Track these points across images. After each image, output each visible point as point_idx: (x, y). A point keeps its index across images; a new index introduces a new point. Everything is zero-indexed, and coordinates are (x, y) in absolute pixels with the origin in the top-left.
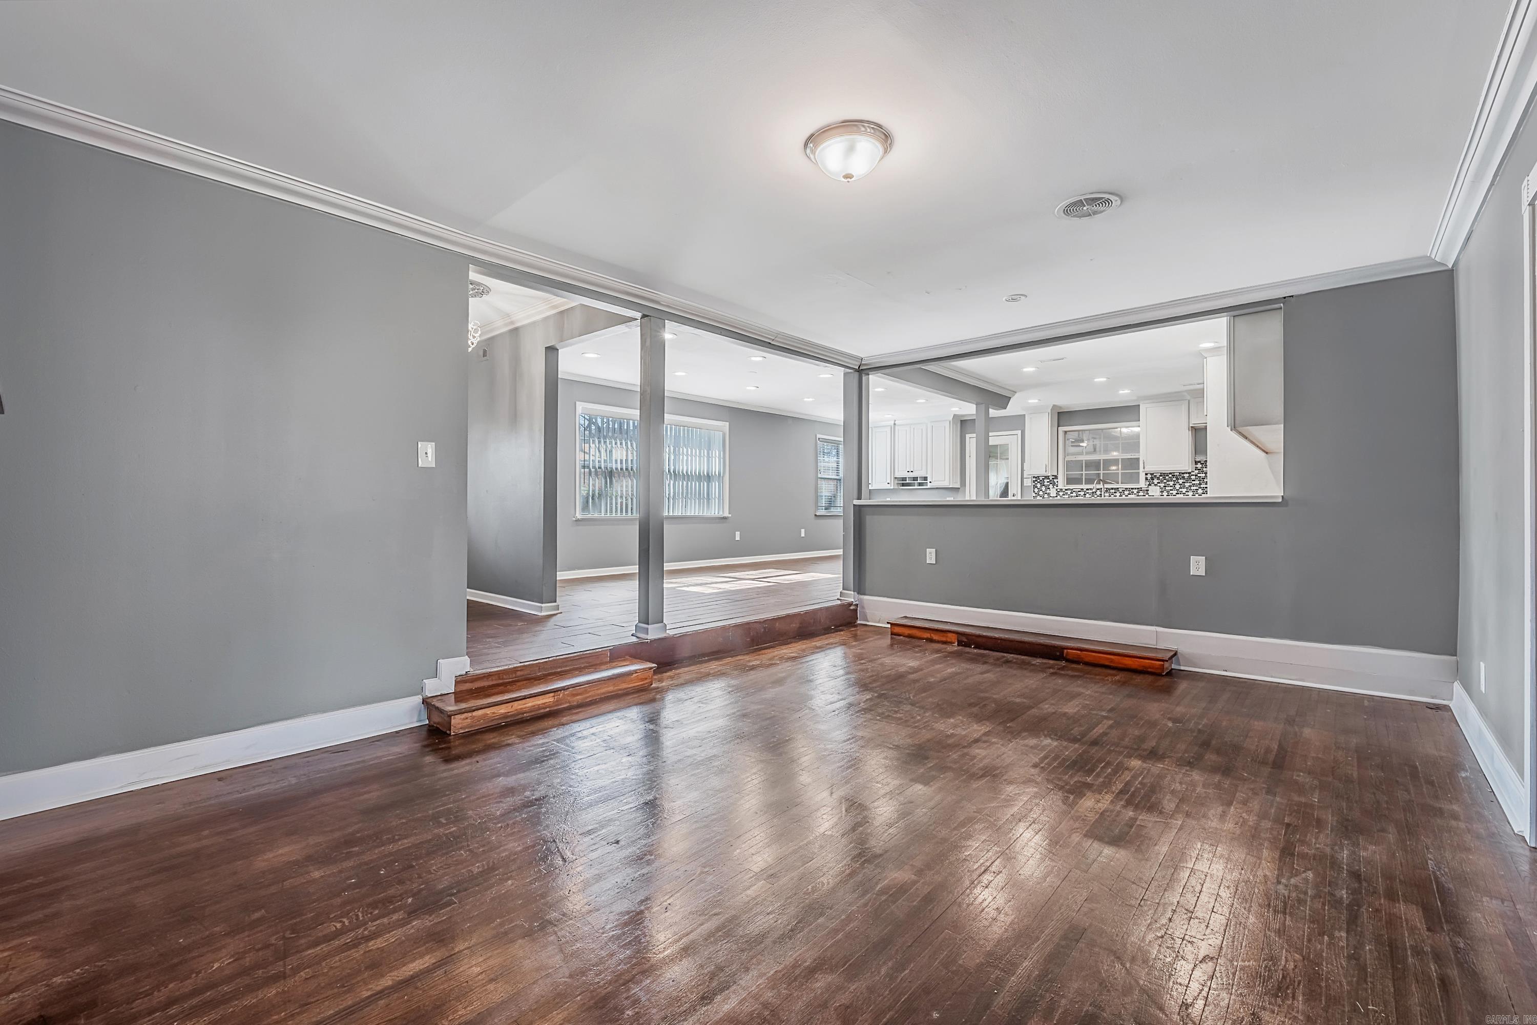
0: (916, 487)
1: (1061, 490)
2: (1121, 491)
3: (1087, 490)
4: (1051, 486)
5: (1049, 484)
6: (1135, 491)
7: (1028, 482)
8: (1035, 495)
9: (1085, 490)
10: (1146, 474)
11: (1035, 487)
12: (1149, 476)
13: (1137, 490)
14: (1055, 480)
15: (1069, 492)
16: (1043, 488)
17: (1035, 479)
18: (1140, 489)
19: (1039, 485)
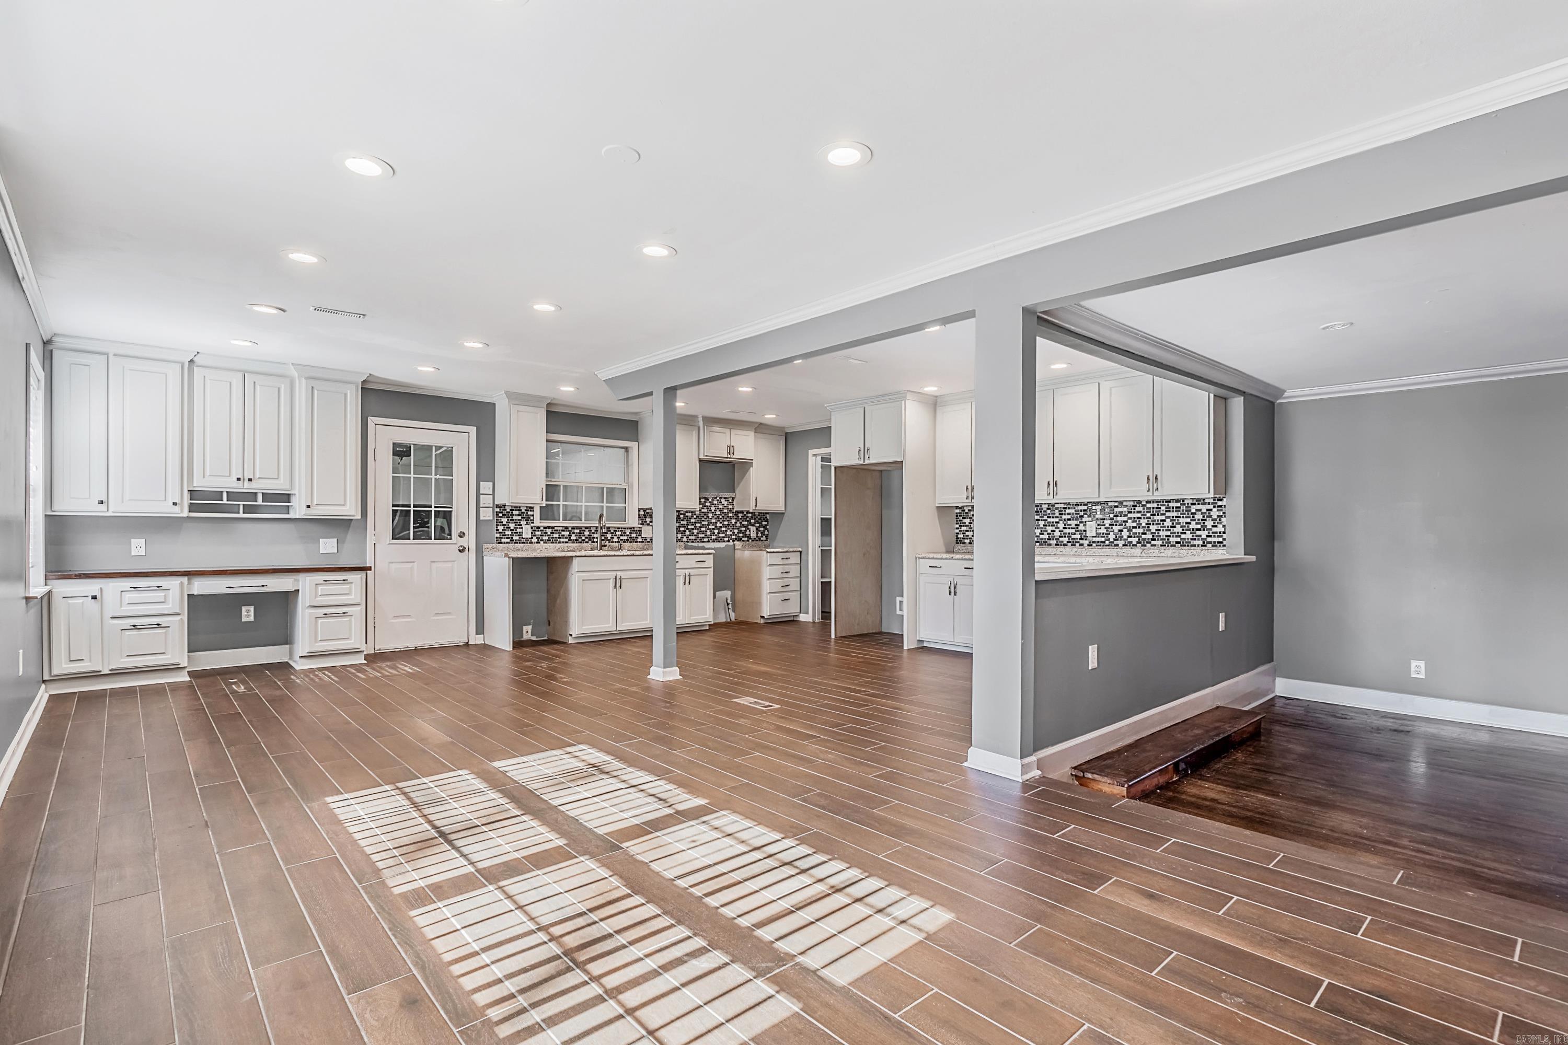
0: (241, 515)
1: (538, 528)
2: (612, 531)
3: (573, 528)
4: (524, 523)
5: (520, 518)
6: (628, 532)
7: (487, 514)
8: (498, 535)
9: (570, 529)
10: (639, 511)
11: (499, 522)
12: (642, 513)
13: (629, 530)
14: (529, 513)
15: (549, 531)
16: (512, 526)
17: (498, 510)
18: (632, 529)
19: (504, 520)
